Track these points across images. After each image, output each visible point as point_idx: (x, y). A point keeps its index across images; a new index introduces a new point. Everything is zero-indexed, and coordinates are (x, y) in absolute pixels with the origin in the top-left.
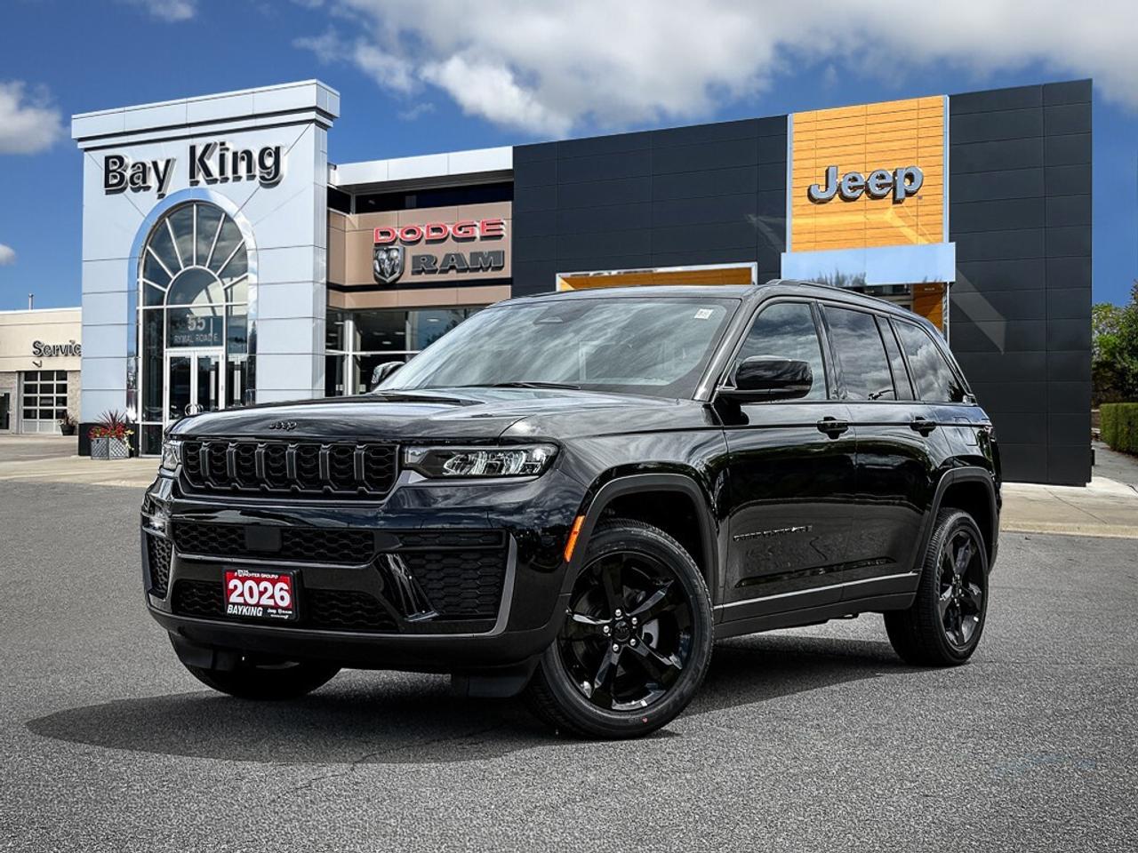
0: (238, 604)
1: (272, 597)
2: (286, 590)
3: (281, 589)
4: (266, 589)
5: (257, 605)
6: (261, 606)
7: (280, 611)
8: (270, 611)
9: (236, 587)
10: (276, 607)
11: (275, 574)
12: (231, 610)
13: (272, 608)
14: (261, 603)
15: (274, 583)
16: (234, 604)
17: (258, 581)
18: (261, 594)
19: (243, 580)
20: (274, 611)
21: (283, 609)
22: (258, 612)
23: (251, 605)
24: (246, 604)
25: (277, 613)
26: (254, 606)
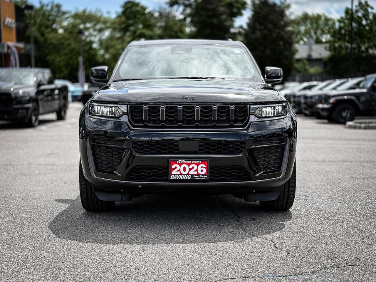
0: (177, 175)
1: (197, 170)
2: (204, 167)
3: (202, 167)
4: (193, 168)
5: (188, 174)
6: (190, 175)
7: (201, 176)
8: (195, 176)
9: (176, 168)
10: (198, 174)
11: (199, 161)
12: (172, 177)
13: (196, 175)
14: (190, 173)
15: (198, 165)
16: (175, 175)
17: (189, 165)
18: (190, 170)
19: (180, 165)
20: (198, 176)
21: (202, 175)
22: (189, 177)
23: (185, 175)
24: (181, 174)
25: (199, 177)
26: (186, 175)
